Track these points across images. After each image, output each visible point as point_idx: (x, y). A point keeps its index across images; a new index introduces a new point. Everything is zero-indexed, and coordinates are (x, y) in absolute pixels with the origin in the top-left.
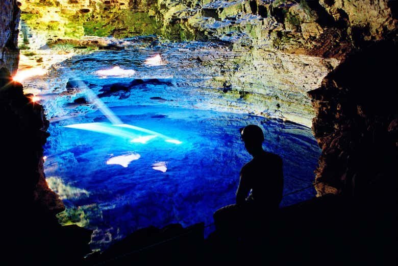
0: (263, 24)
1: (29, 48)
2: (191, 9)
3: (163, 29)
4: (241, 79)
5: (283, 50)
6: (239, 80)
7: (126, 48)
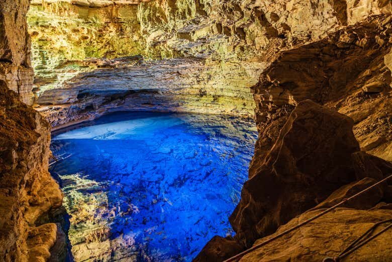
0: (228, 41)
1: (46, 68)
2: (169, 33)
3: (146, 51)
4: (213, 86)
5: (245, 60)
6: (212, 88)
7: (117, 67)
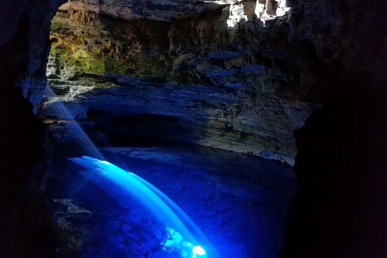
0: (267, 74)
1: (60, 78)
2: (199, 57)
3: (172, 73)
6: (241, 123)
7: (137, 86)
